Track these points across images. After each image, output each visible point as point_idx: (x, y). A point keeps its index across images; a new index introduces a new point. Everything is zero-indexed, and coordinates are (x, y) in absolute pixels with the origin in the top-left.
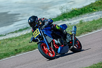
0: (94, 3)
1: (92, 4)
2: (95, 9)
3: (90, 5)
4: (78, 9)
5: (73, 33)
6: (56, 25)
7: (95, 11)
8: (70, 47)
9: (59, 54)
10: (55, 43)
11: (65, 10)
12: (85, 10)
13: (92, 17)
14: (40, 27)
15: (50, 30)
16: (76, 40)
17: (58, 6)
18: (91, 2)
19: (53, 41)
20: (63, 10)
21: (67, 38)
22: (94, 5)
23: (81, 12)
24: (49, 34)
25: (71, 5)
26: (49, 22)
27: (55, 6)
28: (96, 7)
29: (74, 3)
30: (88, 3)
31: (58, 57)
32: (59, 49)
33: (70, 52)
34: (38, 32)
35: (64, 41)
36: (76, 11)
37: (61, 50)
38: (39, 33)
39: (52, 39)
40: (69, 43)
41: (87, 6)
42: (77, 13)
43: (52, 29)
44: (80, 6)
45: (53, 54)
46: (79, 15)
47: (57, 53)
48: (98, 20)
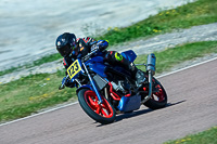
0: (156, 17)
1: (151, 18)
2: (157, 28)
3: (146, 20)
4: (122, 29)
5: (149, 68)
6: (114, 52)
7: (158, 34)
8: (143, 99)
9: (122, 111)
10: (114, 90)
11: (94, 32)
12: (135, 32)
13: (151, 45)
14: (80, 55)
15: (102, 63)
16: (156, 83)
17: (78, 22)
18: (149, 14)
19: (108, 86)
20: (89, 31)
21: (136, 79)
22: (156, 21)
23: (127, 34)
24: (100, 70)
25: (106, 21)
26: (100, 46)
27: (73, 23)
28: (159, 26)
29: (113, 17)
30: (143, 17)
31: (120, 119)
32: (122, 101)
33: (143, 107)
34: (77, 68)
35: (131, 86)
36: (117, 33)
37: (125, 103)
38: (80, 69)
39: (106, 81)
40: (141, 89)
41: (141, 22)
42: (119, 37)
43: (105, 60)
44: (126, 23)
45: (109, 113)
46: (124, 41)
47: (117, 110)
48: (164, 53)
